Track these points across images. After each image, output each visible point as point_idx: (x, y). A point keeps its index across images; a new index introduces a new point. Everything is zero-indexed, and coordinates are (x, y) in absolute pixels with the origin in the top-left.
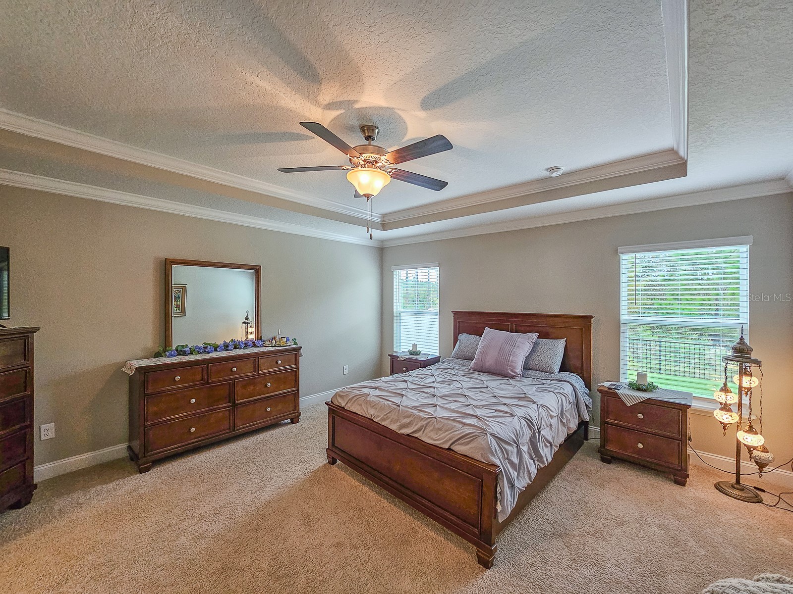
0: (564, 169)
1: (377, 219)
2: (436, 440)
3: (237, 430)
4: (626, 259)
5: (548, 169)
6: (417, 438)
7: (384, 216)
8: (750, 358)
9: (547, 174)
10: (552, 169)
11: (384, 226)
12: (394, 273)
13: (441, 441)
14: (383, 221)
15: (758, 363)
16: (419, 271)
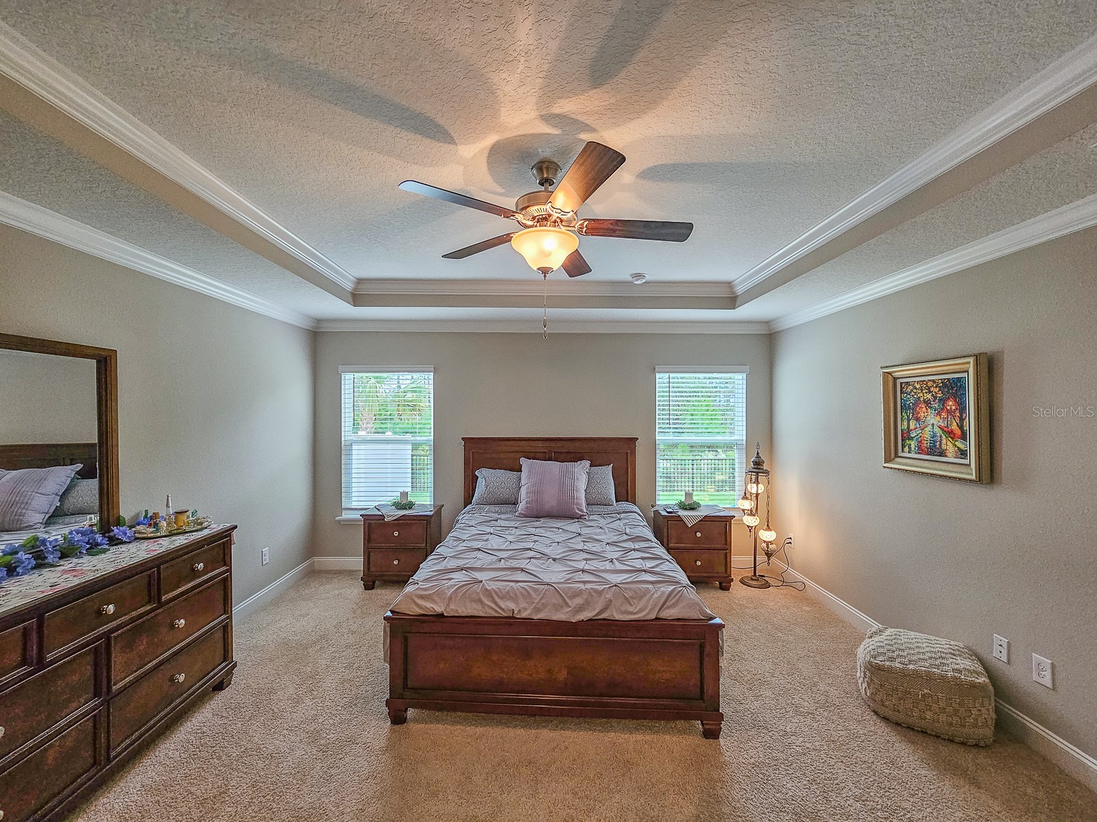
0: (648, 278)
1: (349, 286)
2: (636, 613)
3: (115, 757)
4: (661, 378)
5: (633, 274)
6: (604, 619)
7: (360, 281)
8: (763, 469)
9: (630, 279)
10: (639, 276)
11: (357, 298)
12: (343, 376)
13: (647, 611)
14: (355, 289)
15: (767, 472)
16: (401, 377)
